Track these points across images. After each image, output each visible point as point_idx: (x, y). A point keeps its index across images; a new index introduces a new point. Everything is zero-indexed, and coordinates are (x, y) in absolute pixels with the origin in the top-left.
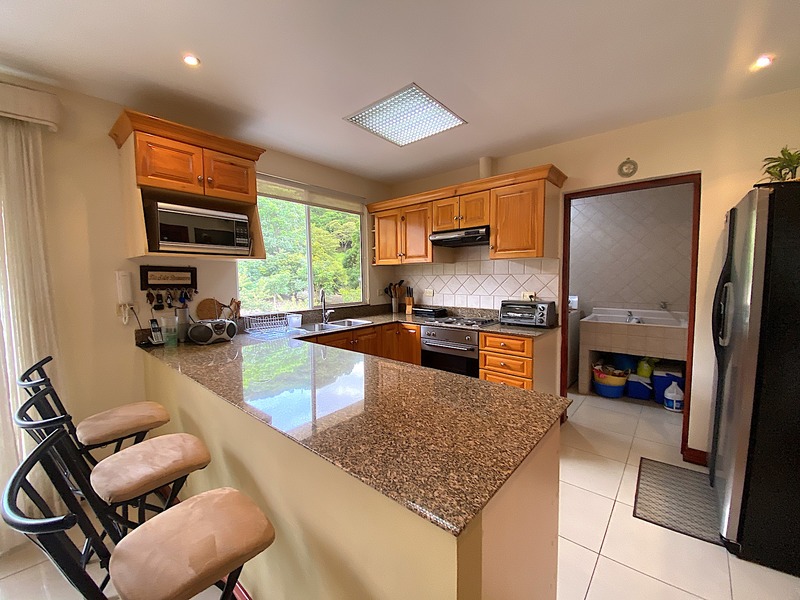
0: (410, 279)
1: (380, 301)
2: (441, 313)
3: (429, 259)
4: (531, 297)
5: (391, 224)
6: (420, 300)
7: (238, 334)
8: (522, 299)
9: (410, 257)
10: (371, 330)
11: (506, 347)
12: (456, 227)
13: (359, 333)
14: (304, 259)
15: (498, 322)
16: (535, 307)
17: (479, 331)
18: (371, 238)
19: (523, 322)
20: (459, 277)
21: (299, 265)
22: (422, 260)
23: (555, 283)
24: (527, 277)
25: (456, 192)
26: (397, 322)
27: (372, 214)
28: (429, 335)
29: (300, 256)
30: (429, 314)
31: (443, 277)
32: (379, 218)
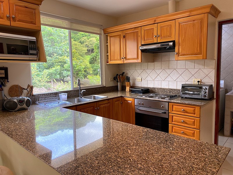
0: (128, 72)
1: (111, 84)
2: (146, 91)
3: (139, 60)
4: (198, 82)
5: (117, 40)
6: (134, 84)
7: (32, 104)
8: (193, 83)
9: (128, 59)
10: (106, 102)
11: (184, 111)
12: (155, 42)
13: (100, 103)
14: (68, 59)
15: (179, 96)
16: (201, 88)
17: (169, 102)
18: (105, 48)
19: (194, 96)
20: (157, 71)
21: (65, 63)
22: (135, 61)
23: (213, 74)
24: (196, 70)
25: (155, 21)
26: (122, 97)
27: (106, 34)
28: (139, 104)
29: (66, 57)
30: (139, 92)
31: (147, 71)
32: (110, 37)
